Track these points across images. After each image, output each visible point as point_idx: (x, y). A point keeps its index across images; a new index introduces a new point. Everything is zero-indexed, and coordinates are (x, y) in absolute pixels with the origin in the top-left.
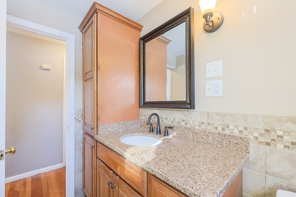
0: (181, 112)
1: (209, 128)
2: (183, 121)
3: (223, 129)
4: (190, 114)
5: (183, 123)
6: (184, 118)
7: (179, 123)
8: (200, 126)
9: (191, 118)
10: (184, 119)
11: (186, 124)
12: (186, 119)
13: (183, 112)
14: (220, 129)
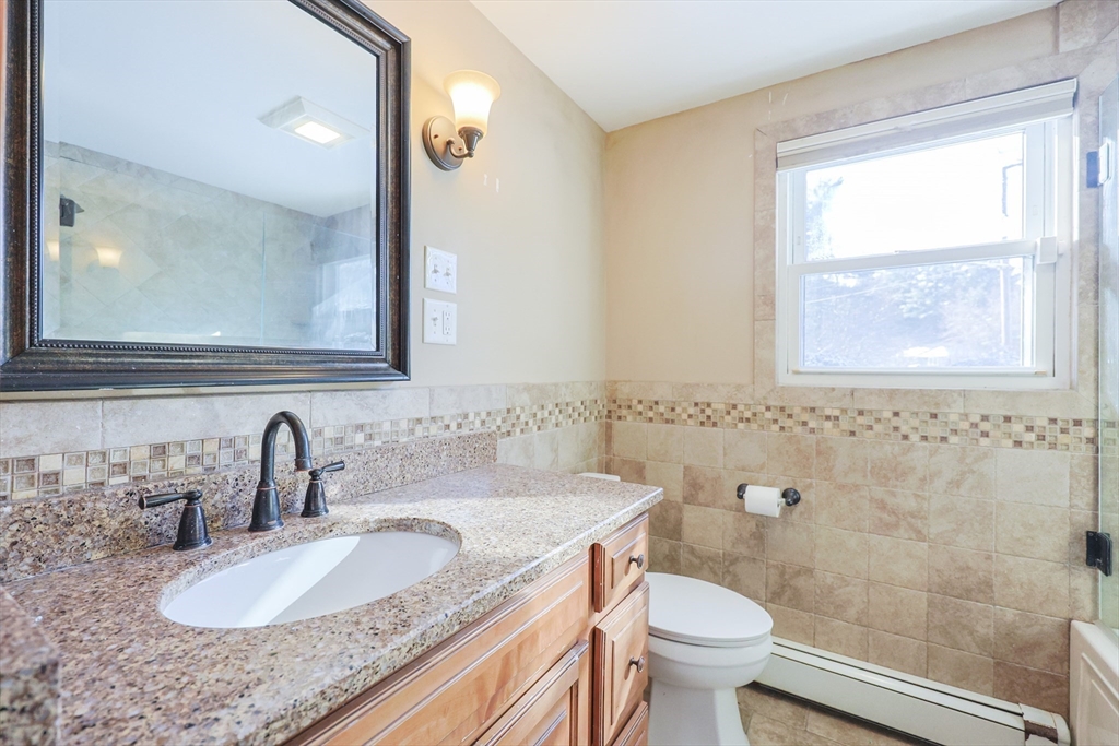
0: (352, 393)
1: (434, 430)
2: (360, 427)
3: (460, 426)
4: (384, 397)
5: (360, 438)
6: (363, 418)
7: (339, 441)
8: (412, 431)
9: (386, 413)
10: (360, 422)
11: (370, 437)
12: (370, 421)
13: (358, 393)
14: (453, 426)
